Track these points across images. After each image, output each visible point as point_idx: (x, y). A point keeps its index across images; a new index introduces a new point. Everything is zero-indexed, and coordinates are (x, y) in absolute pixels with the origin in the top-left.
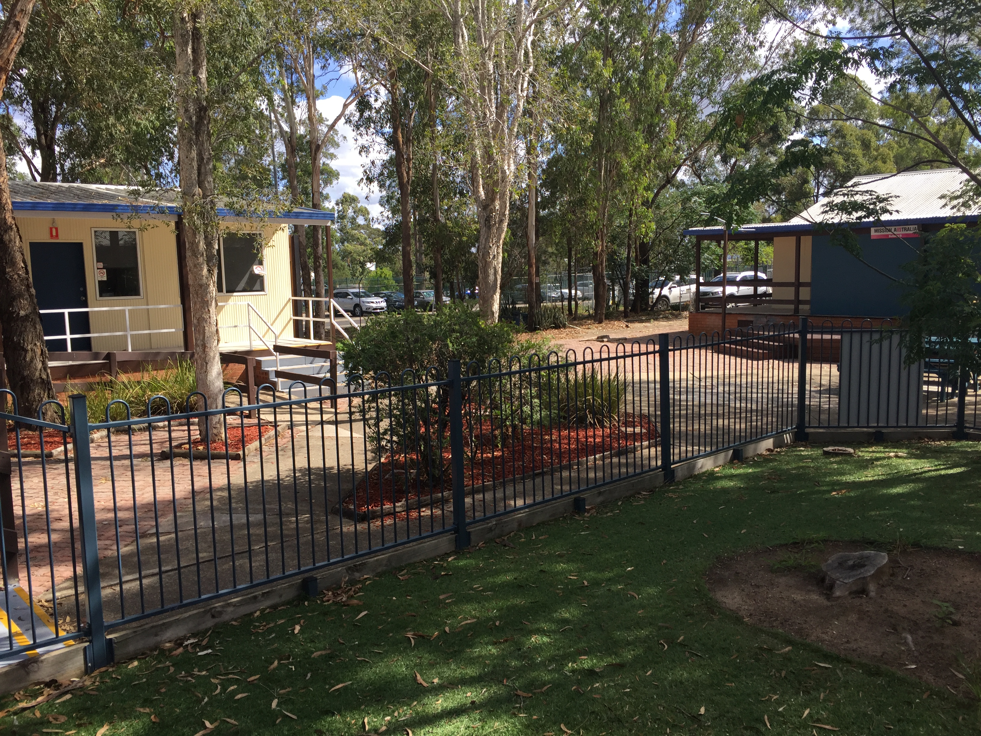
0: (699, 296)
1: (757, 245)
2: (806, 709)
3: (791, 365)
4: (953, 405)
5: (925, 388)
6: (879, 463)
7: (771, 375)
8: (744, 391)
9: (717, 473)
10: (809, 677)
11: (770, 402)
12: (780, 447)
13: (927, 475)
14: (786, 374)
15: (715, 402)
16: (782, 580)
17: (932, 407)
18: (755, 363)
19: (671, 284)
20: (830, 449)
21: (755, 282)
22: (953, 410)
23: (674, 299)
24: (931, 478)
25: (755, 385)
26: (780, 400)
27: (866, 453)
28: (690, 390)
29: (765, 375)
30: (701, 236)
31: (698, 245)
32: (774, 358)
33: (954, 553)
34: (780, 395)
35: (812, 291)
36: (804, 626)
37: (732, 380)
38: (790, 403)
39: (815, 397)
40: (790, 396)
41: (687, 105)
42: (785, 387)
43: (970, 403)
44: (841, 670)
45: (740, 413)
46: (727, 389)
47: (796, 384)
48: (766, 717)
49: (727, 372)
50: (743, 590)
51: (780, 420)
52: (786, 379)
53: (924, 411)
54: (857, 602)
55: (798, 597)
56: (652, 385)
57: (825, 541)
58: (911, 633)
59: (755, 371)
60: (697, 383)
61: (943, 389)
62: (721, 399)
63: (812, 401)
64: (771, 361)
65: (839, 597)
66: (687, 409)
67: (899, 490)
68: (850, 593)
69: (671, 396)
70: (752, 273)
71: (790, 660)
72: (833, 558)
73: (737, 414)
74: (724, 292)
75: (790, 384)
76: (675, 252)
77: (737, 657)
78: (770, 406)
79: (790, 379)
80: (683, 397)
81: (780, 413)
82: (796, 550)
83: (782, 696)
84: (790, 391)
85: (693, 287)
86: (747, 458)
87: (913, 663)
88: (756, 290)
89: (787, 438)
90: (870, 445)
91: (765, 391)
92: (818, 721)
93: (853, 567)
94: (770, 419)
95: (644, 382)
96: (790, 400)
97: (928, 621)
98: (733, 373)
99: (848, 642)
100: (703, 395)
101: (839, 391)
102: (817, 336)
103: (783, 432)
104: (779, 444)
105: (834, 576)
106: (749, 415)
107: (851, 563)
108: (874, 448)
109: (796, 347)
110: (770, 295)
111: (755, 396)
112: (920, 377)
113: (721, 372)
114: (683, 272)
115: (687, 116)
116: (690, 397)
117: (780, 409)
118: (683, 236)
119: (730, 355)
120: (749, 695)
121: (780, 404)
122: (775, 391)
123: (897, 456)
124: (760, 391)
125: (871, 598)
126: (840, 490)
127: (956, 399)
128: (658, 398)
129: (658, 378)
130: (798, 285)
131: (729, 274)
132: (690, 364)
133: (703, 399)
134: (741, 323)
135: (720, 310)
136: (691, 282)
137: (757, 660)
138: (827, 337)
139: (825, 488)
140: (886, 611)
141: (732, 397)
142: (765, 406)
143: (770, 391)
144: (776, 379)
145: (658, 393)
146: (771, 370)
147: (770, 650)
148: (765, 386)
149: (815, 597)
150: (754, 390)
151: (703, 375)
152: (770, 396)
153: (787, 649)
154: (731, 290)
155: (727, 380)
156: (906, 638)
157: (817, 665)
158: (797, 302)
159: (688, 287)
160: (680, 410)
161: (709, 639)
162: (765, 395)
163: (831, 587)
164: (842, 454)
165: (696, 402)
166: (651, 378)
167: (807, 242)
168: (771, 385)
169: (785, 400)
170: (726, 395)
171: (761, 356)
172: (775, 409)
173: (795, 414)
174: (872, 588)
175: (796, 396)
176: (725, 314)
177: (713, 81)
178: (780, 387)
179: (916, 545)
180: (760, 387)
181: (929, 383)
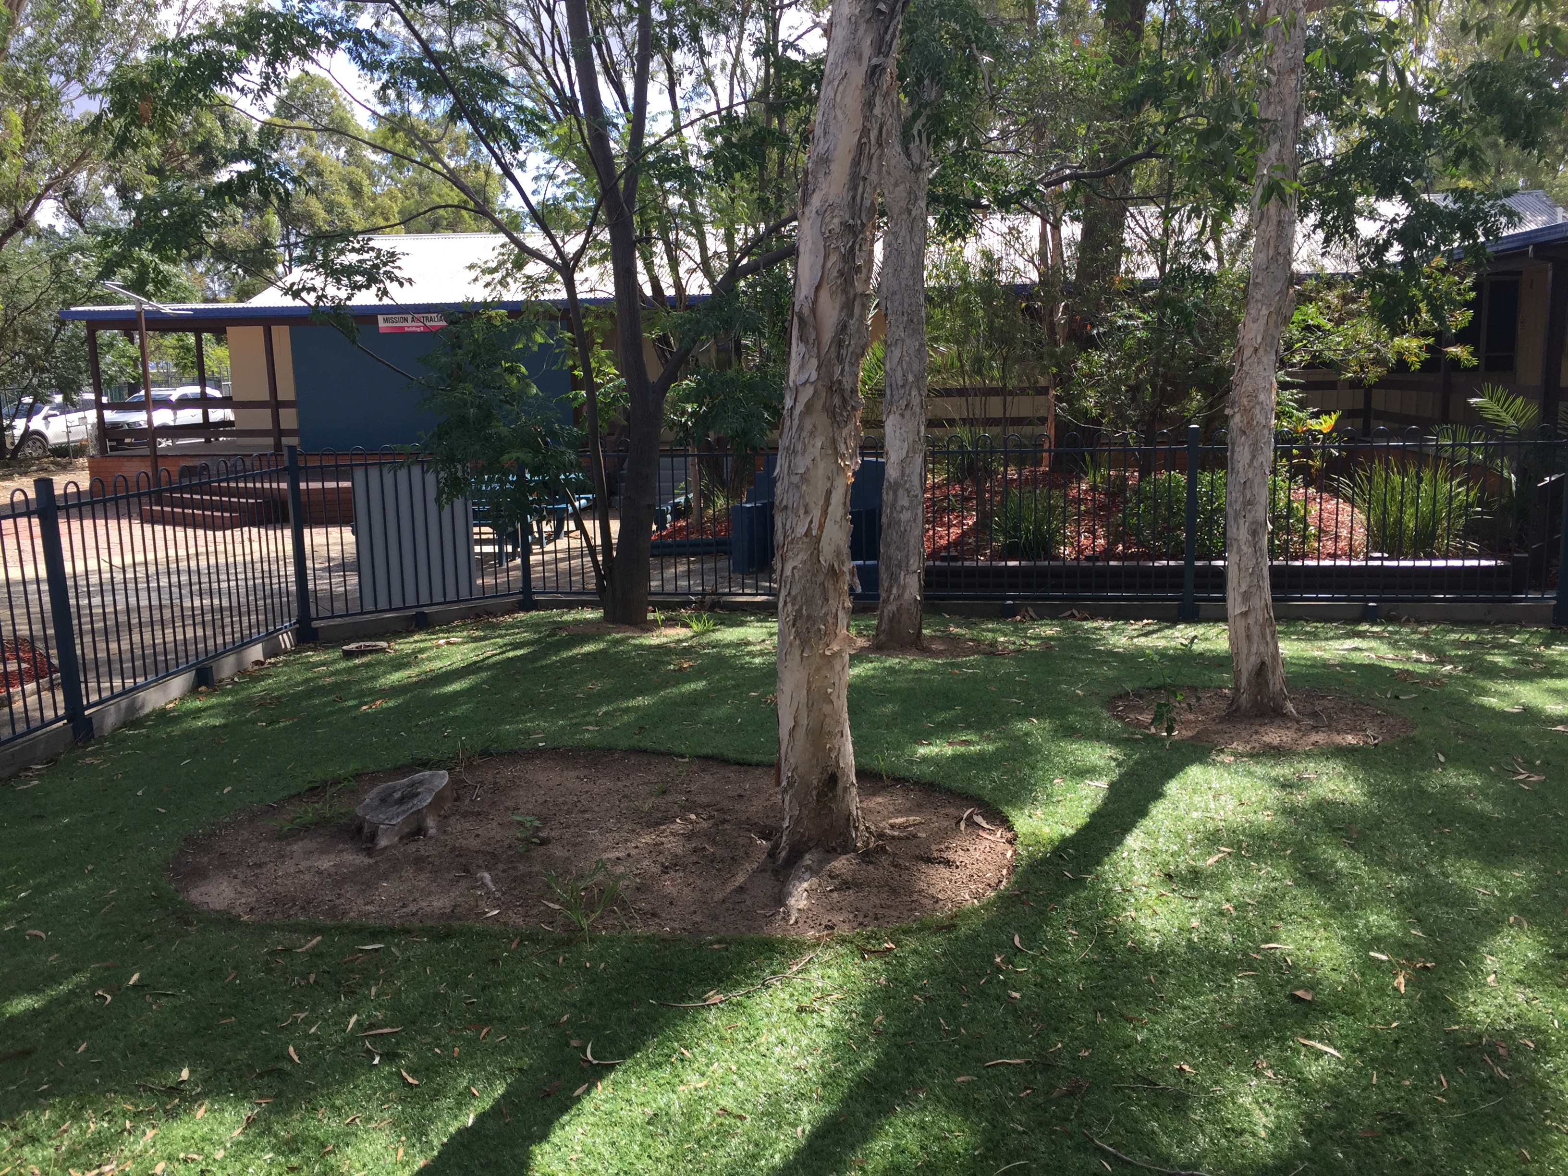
0: (104, 430)
1: (199, 341)
2: (351, 1016)
3: (279, 533)
4: (515, 568)
5: (477, 549)
6: (424, 656)
7: (247, 551)
8: (204, 579)
9: (172, 710)
10: (352, 971)
11: (251, 593)
12: (275, 656)
13: (491, 661)
14: (272, 547)
15: (155, 602)
16: (297, 847)
17: (489, 574)
18: (219, 534)
19: (46, 410)
20: (352, 646)
21: (204, 402)
22: (516, 574)
23: (57, 436)
24: (495, 664)
25: (222, 569)
26: (268, 587)
27: (404, 646)
28: (107, 587)
29: (239, 551)
30: (96, 323)
31: (91, 338)
32: (251, 524)
33: (534, 754)
34: (267, 580)
35: (299, 415)
36: (338, 902)
37: (183, 565)
38: (284, 590)
39: (322, 578)
40: (283, 580)
41: (40, 88)
42: (274, 567)
43: (537, 565)
44: (398, 945)
45: (203, 614)
46: (174, 579)
47: (290, 560)
48: (291, 1049)
49: (172, 553)
50: (235, 877)
51: (270, 616)
52: (273, 555)
53: (479, 582)
54: (412, 847)
55: (326, 863)
56: (32, 588)
57: (357, 776)
58: (488, 869)
59: (221, 548)
60: (118, 577)
61: (501, 549)
62: (165, 596)
63: (319, 584)
64: (246, 529)
65: (386, 848)
66: (105, 620)
67: (456, 686)
68: (401, 838)
69: (72, 602)
70: (197, 390)
71: (320, 955)
72: (371, 796)
73: (196, 617)
74: (150, 421)
75: (281, 563)
76: (49, 350)
77: (235, 978)
78: (251, 598)
79: (281, 554)
80: (96, 600)
81: (269, 607)
82: (315, 799)
83: (313, 1010)
84: (282, 573)
85: (92, 416)
86: (221, 681)
87: (495, 907)
88: (206, 415)
89: (286, 640)
90: (410, 633)
91: (241, 576)
92: (372, 1026)
93: (402, 801)
94: (253, 617)
95: (16, 583)
96: (283, 585)
97: (510, 847)
98: (182, 553)
99: (404, 906)
100: (132, 593)
101: (357, 566)
102: (315, 485)
103: (276, 631)
104: (273, 651)
105: (375, 820)
106: (218, 616)
107: (397, 795)
108: (416, 638)
109: (284, 504)
110: (230, 423)
111: (224, 585)
112: (468, 533)
113: (161, 555)
114: (68, 387)
115: (42, 110)
116: (109, 599)
117: (269, 601)
118: (61, 323)
119: (174, 525)
120: (260, 1027)
121: (268, 592)
122: (258, 574)
123: (448, 643)
124: (232, 577)
125: (431, 838)
126: (374, 701)
127: (518, 561)
128: (47, 607)
129: (43, 573)
130: (275, 405)
131: (156, 392)
132: (103, 544)
133: (132, 601)
134: (188, 472)
135: (146, 451)
136: (85, 406)
137: (269, 971)
138: (332, 485)
139: (351, 703)
140: (454, 849)
141: (185, 591)
142: (243, 600)
143: (250, 575)
144: (256, 556)
145: (46, 598)
146: (247, 543)
147: (287, 951)
148: (240, 569)
149: (353, 858)
150: (223, 577)
151: (128, 560)
152: (250, 583)
153: (314, 942)
154: (162, 417)
155: (173, 566)
156: (482, 878)
157: (361, 951)
158: (278, 432)
159: (81, 414)
160: (92, 622)
161: (185, 964)
162: (242, 583)
163: (373, 837)
164: (371, 652)
165: (121, 606)
166: (30, 574)
167: (282, 335)
168: (249, 566)
169: (276, 586)
170: (175, 590)
171: (227, 522)
172: (261, 603)
173: (294, 606)
174: (431, 823)
175: (292, 579)
176: (156, 457)
177: (85, 53)
178: (266, 568)
179: (485, 753)
180: (232, 571)
181: (481, 542)
